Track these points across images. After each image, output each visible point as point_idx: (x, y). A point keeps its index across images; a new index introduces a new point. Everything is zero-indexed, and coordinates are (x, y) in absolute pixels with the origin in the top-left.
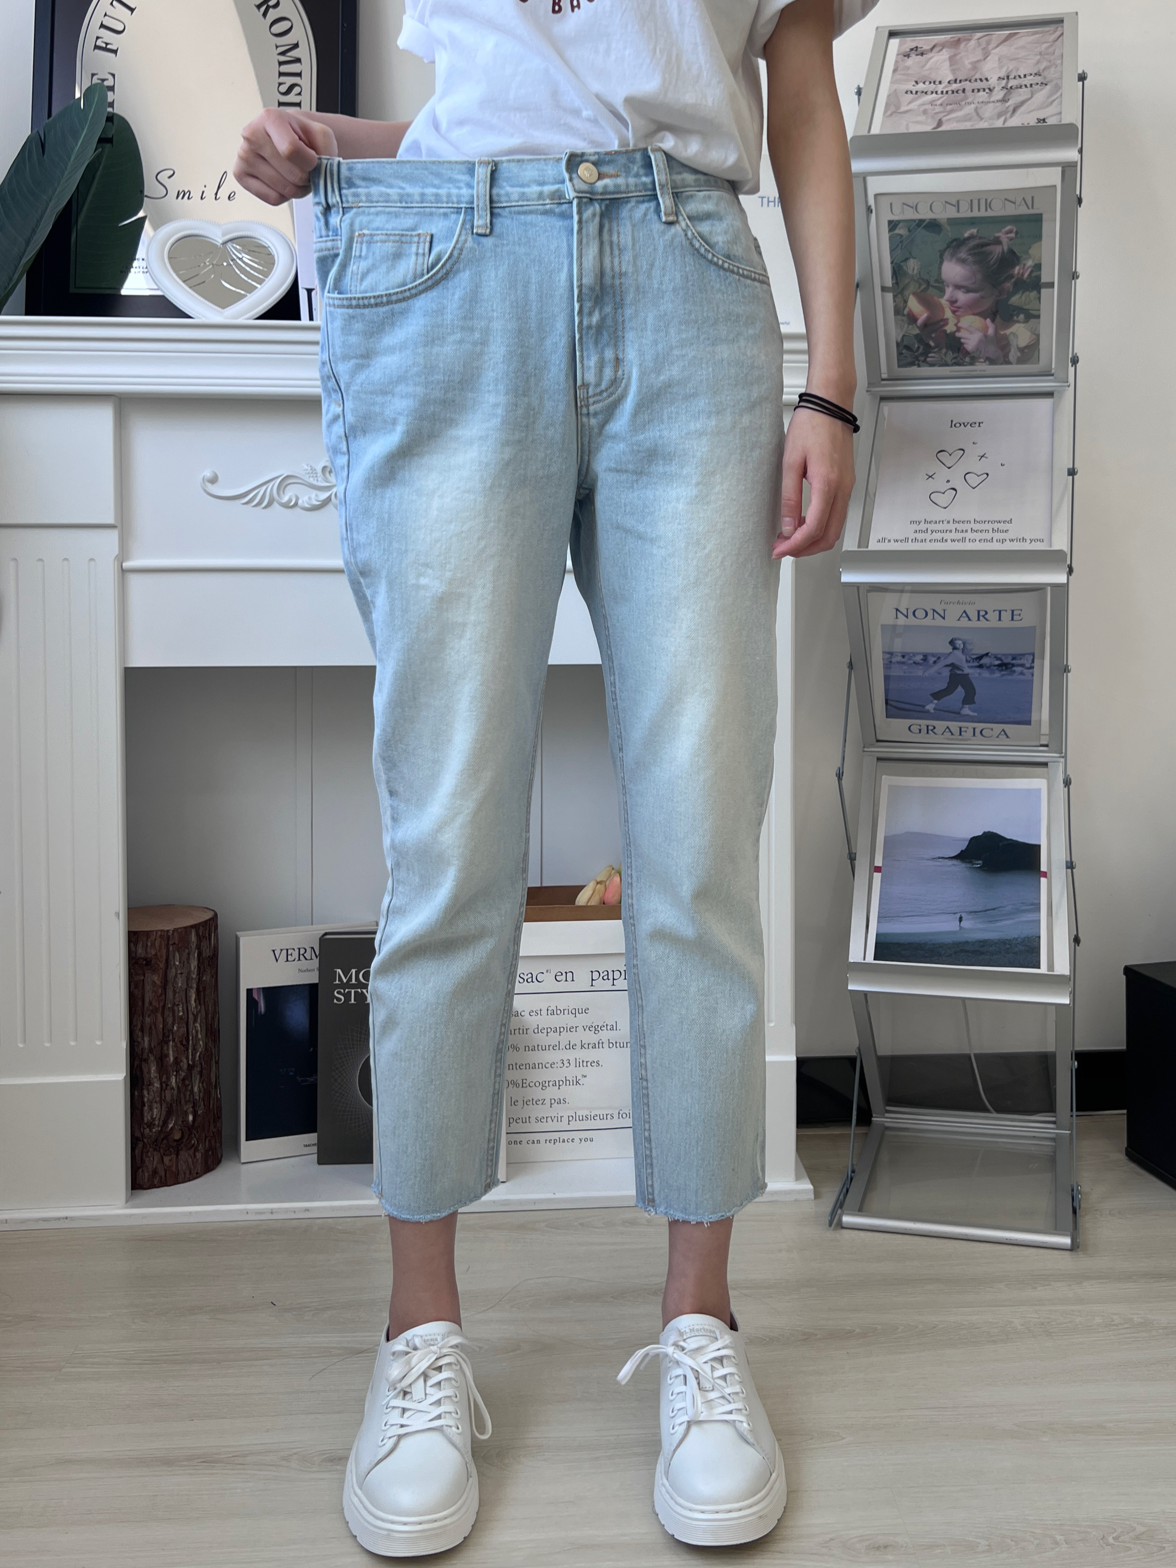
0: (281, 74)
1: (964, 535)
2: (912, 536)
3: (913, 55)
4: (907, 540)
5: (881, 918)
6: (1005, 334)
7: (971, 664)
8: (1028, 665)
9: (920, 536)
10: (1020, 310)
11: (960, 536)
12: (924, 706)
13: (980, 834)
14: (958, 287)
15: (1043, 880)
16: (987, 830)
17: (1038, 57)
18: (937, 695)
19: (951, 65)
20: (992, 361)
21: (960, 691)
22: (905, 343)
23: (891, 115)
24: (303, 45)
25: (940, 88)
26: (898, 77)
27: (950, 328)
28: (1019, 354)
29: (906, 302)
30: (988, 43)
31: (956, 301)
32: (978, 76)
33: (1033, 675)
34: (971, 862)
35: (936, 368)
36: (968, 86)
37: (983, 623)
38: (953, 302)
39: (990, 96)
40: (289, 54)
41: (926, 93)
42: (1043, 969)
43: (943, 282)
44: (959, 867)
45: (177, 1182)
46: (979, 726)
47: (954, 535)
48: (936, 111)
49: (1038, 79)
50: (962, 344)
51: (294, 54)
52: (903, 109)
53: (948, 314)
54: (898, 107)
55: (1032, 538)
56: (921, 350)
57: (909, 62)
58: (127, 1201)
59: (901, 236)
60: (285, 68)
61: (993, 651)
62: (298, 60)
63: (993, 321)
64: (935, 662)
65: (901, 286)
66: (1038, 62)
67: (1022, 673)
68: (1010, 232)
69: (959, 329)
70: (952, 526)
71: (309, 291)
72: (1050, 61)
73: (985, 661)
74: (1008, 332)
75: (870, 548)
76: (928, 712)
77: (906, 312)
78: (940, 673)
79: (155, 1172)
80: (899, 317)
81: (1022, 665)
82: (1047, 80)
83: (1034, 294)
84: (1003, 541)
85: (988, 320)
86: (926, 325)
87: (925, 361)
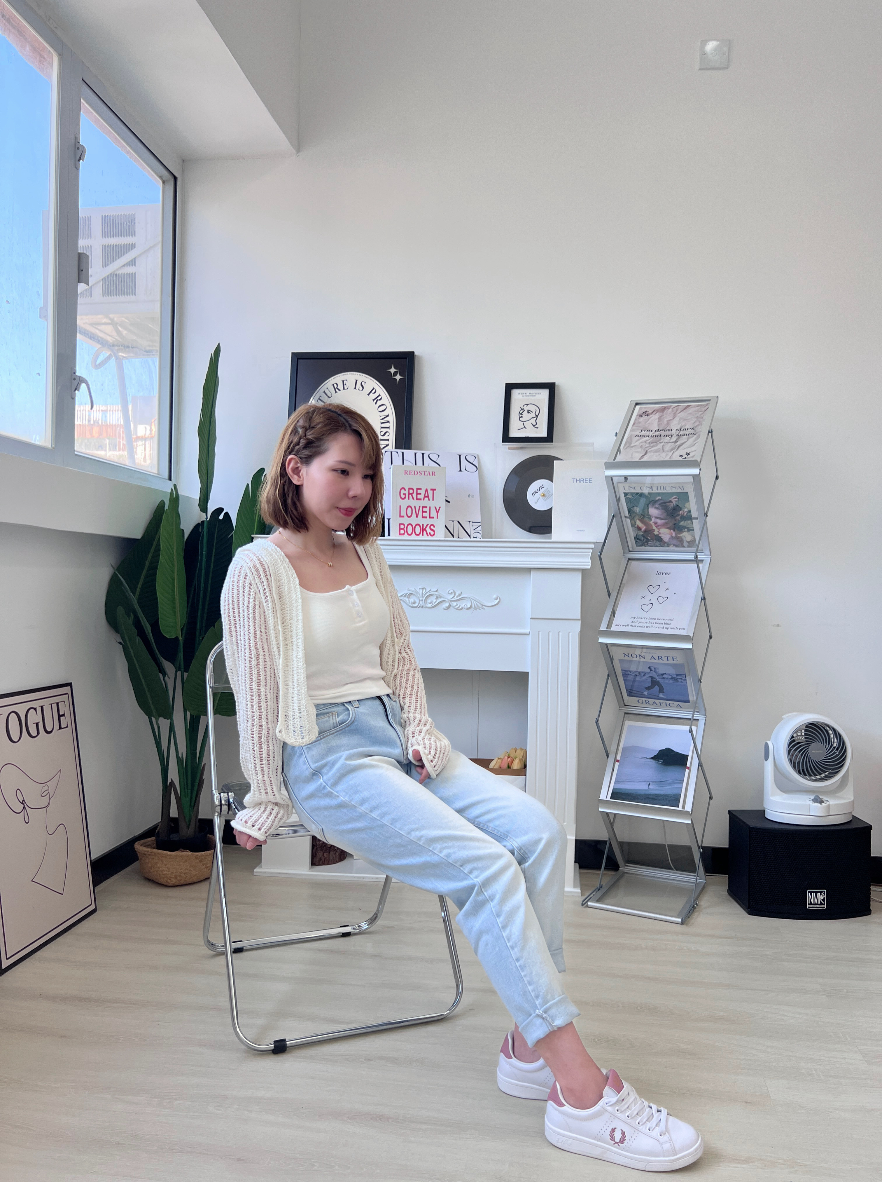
0: (382, 428)
1: (652, 625)
2: (631, 624)
3: (643, 416)
4: (628, 625)
5: (616, 781)
6: (680, 536)
7: (659, 677)
8: (684, 679)
9: (634, 624)
10: (685, 527)
11: (650, 625)
12: (643, 692)
13: (664, 749)
14: (657, 518)
15: (687, 771)
16: (667, 747)
17: (696, 419)
18: (648, 688)
19: (658, 422)
20: (676, 546)
21: (657, 688)
22: (638, 537)
23: (626, 448)
24: (391, 416)
25: (651, 434)
26: (634, 427)
27: (656, 533)
28: (688, 544)
29: (635, 522)
30: (677, 410)
31: (657, 523)
32: (668, 428)
33: (686, 683)
34: (658, 761)
35: (653, 548)
36: (663, 433)
37: (660, 661)
38: (656, 523)
39: (670, 439)
40: (385, 419)
41: (644, 436)
42: (680, 808)
43: (650, 516)
44: (653, 762)
45: (328, 864)
46: (668, 702)
47: (648, 625)
48: (647, 446)
49: (692, 431)
50: (662, 539)
51: (387, 419)
52: (633, 445)
53: (654, 527)
54: (630, 444)
55: (680, 628)
56: (645, 540)
57: (641, 419)
58: (309, 869)
59: (630, 498)
60: (383, 425)
61: (667, 672)
62: (388, 422)
63: (674, 531)
64: (644, 675)
65: (633, 516)
66: (695, 422)
67: (681, 682)
68: (676, 498)
69: (660, 533)
70: (648, 621)
72: (700, 422)
73: (665, 676)
74: (681, 535)
75: (611, 630)
76: (645, 695)
77: (636, 526)
78: (647, 680)
79: (321, 859)
80: (633, 528)
81: (681, 679)
82: (696, 432)
83: (689, 522)
84: (668, 628)
85: (672, 531)
86: (645, 531)
87: (647, 545)
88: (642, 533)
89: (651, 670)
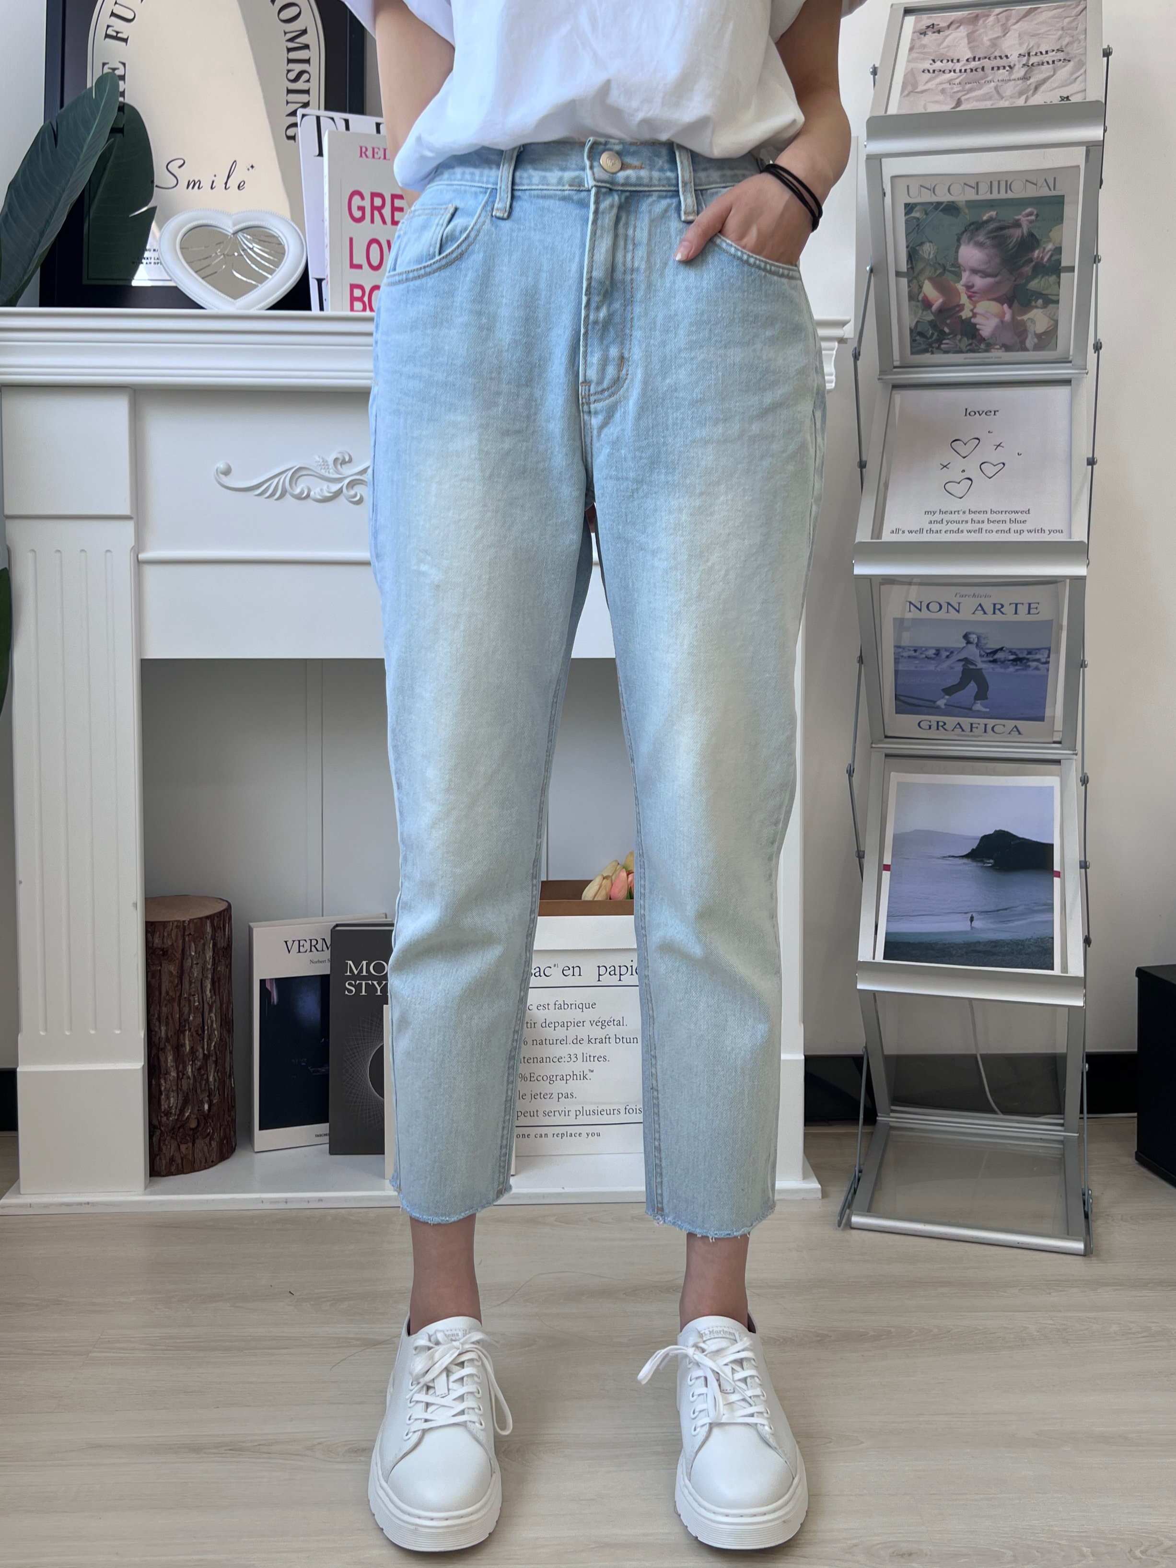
0: (289, 61)
1: (981, 526)
2: (927, 527)
3: (930, 33)
4: (921, 531)
6: (1023, 320)
7: (985, 659)
8: (1044, 660)
9: (935, 527)
10: (1039, 295)
11: (976, 526)
12: (935, 702)
13: (992, 832)
14: (974, 271)
15: (1057, 880)
16: (998, 829)
17: (1060, 32)
18: (949, 691)
19: (969, 43)
20: (1007, 348)
21: (972, 687)
22: (919, 329)
23: (908, 95)
24: (312, 32)
25: (958, 66)
26: (914, 55)
27: (965, 314)
28: (1036, 340)
29: (921, 287)
30: (1008, 19)
31: (973, 286)
32: (997, 54)
33: (1048, 670)
34: (982, 861)
35: (950, 356)
36: (986, 63)
37: (999, 617)
38: (969, 287)
39: (1011, 73)
40: (298, 40)
41: (944, 72)
42: (1057, 971)
43: (959, 267)
44: (970, 866)
45: (193, 1170)
46: (991, 722)
47: (970, 526)
48: (955, 90)
49: (1061, 55)
50: (978, 330)
51: (302, 40)
52: (920, 88)
53: (964, 299)
54: (915, 85)
55: (1050, 529)
56: (935, 337)
57: (926, 40)
58: (146, 1188)
59: (918, 219)
60: (294, 55)
61: (1008, 645)
62: (306, 47)
63: (1010, 307)
64: (948, 657)
65: (917, 270)
66: (1060, 38)
67: (1037, 668)
68: (1030, 214)
69: (974, 315)
70: (969, 517)
71: (320, 281)
72: (1073, 37)
73: (999, 656)
74: (1025, 317)
75: (883, 540)
76: (938, 707)
77: (920, 298)
78: (952, 668)
79: (172, 1160)
80: (913, 303)
81: (1038, 660)
82: (1070, 56)
83: (1053, 278)
84: (1021, 532)
85: (1005, 306)
86: (940, 311)
87: (939, 348)
88: (931, 317)
89: (969, 642)
